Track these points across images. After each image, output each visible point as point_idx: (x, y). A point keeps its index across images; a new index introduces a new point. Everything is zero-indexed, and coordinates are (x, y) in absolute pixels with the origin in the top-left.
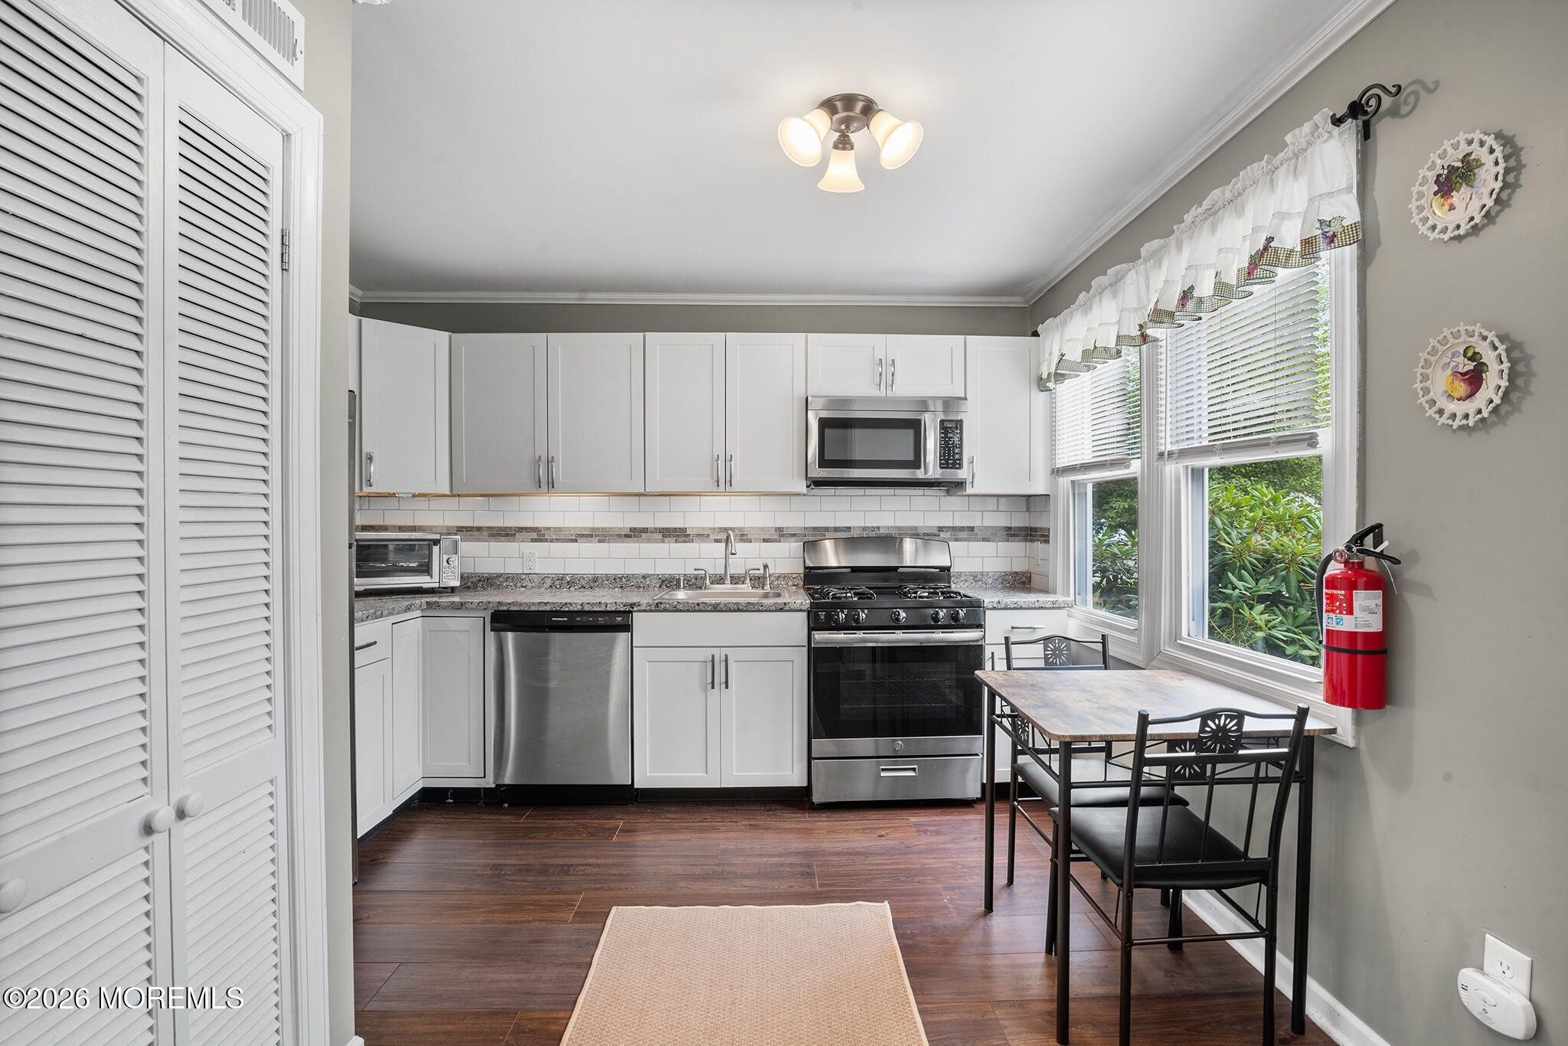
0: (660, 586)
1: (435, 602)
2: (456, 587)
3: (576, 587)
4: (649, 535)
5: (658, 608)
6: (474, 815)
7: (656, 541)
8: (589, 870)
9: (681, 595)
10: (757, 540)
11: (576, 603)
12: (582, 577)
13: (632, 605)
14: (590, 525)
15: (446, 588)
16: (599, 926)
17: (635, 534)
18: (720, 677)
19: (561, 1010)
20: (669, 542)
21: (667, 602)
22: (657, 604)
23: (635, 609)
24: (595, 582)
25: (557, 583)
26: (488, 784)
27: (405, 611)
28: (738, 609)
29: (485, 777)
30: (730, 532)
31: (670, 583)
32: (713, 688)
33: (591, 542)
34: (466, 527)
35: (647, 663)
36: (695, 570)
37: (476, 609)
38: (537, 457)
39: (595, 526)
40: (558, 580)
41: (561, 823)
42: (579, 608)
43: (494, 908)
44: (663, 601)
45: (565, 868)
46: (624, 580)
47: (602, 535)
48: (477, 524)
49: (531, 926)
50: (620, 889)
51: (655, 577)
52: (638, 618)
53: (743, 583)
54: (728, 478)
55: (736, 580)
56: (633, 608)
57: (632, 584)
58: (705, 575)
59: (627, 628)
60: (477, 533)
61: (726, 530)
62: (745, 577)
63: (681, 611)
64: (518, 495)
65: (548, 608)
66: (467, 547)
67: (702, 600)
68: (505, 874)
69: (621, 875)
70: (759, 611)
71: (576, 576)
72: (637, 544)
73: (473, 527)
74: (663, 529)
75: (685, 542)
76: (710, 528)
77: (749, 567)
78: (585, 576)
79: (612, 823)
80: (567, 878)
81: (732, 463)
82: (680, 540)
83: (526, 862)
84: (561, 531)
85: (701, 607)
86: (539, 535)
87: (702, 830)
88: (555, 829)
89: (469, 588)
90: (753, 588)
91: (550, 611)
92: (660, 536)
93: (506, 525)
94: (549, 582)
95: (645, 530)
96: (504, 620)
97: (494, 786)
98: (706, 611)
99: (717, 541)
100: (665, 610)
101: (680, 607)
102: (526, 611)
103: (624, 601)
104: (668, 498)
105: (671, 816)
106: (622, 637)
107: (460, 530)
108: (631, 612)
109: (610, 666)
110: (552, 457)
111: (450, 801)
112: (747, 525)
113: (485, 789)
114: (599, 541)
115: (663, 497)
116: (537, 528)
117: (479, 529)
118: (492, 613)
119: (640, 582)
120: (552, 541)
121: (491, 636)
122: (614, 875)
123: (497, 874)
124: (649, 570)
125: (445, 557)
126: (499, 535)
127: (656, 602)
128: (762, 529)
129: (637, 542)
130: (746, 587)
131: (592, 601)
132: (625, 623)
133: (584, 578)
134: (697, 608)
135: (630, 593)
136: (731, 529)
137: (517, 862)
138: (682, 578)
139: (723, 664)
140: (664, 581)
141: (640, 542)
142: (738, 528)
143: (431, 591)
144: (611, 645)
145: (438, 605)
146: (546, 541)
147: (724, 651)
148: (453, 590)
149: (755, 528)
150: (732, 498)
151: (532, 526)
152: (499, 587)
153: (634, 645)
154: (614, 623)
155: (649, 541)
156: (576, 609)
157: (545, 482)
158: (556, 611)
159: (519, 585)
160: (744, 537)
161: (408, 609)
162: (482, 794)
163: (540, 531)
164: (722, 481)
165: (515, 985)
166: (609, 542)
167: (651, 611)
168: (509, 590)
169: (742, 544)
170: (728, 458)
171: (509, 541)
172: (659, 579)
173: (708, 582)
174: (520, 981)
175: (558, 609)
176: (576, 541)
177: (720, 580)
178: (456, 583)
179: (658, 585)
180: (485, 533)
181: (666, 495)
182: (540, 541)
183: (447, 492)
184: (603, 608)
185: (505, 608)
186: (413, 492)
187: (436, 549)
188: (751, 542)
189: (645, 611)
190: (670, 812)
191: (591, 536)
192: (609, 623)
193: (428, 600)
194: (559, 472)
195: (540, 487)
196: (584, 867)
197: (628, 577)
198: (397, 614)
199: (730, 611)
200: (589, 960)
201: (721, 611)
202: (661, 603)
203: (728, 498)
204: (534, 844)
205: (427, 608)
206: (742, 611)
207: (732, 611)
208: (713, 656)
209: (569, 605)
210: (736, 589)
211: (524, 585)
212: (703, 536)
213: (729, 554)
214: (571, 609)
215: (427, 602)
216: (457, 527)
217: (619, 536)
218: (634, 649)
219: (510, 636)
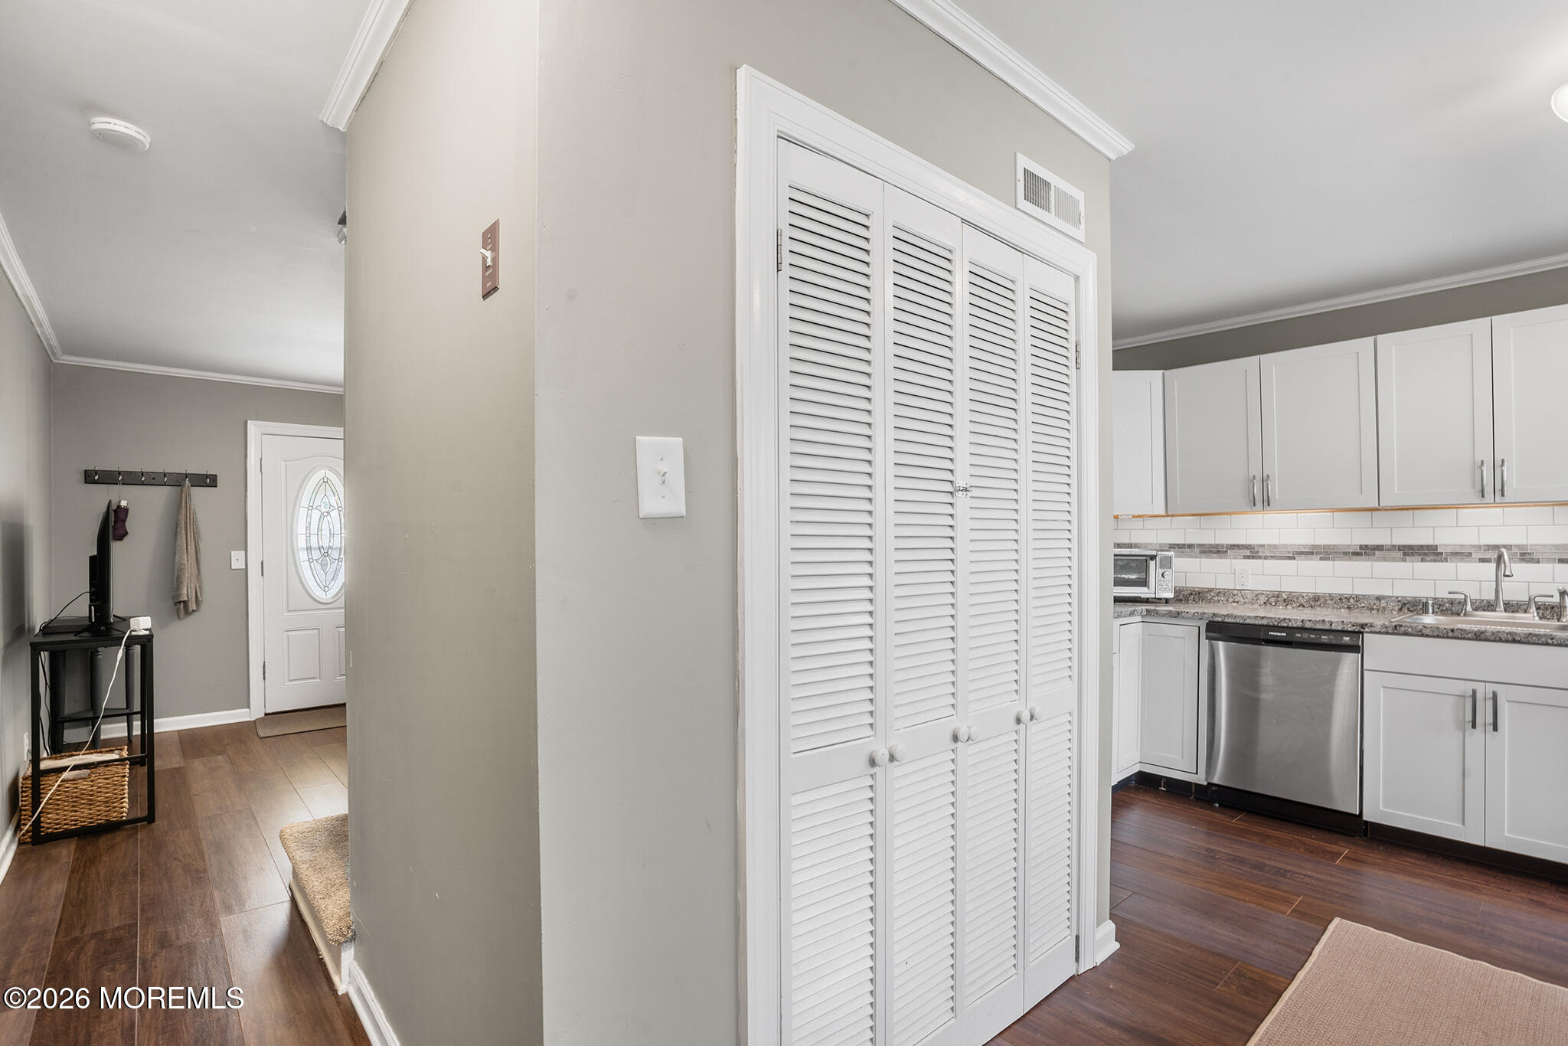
0: (1400, 610)
1: (1154, 610)
2: (1170, 599)
3: (1294, 605)
4: (1384, 552)
5: (1396, 630)
6: (1186, 806)
7: (1394, 560)
8: (1307, 880)
9: (1429, 619)
10: (1549, 561)
11: (1295, 620)
12: (1301, 595)
13: (1363, 626)
14: (1311, 542)
15: (1160, 599)
16: (1321, 928)
17: (1366, 551)
18: (1484, 714)
19: (1281, 976)
20: (1413, 562)
21: (1408, 625)
22: (1396, 626)
23: (1367, 630)
24: (1316, 601)
25: (1272, 600)
26: (1200, 780)
27: (1130, 616)
28: (1513, 639)
29: (1197, 773)
30: (1504, 551)
31: (1417, 606)
32: (1474, 726)
33: (1311, 560)
34: (1178, 545)
35: (1381, 689)
36: (1449, 593)
37: (1192, 618)
38: (1251, 477)
39: (1316, 543)
40: (1273, 597)
41: (1277, 833)
42: (1299, 624)
43: (1211, 880)
44: (1404, 624)
45: (1282, 871)
46: (1352, 600)
47: (1326, 553)
48: (1188, 542)
49: (1248, 904)
50: (1344, 906)
51: (1393, 599)
52: (1370, 640)
53: (1525, 611)
54: (1498, 487)
55: (1510, 607)
56: (1364, 629)
57: (1363, 605)
58: (1465, 600)
59: (1355, 648)
60: (1189, 550)
61: (1497, 547)
62: (1529, 605)
63: (1427, 636)
64: (1230, 514)
65: (1265, 622)
66: (1180, 563)
67: (1459, 626)
68: (1220, 859)
69: (1346, 895)
70: (1547, 644)
71: (1294, 594)
72: (1369, 563)
73: (1184, 545)
74: (1404, 546)
75: (1435, 561)
76: (1473, 546)
77: (1533, 593)
78: (1305, 595)
79: (1335, 848)
80: (1283, 879)
81: (1505, 468)
82: (1428, 558)
83: (1239, 855)
84: (1276, 548)
85: (1455, 634)
86: (1252, 552)
87: (1454, 885)
88: (1268, 836)
89: (1180, 600)
90: (1541, 618)
91: (1266, 626)
92: (1400, 554)
93: (1217, 542)
94: (1263, 599)
95: (1380, 548)
96: (1218, 629)
97: (1205, 783)
98: (1464, 639)
99: (1482, 560)
100: (1406, 634)
101: (1427, 632)
102: (1241, 624)
103: (1353, 620)
104: (1411, 511)
105: (1412, 861)
106: (1349, 659)
107: (1172, 547)
108: (1362, 633)
109: (1334, 686)
110: (1268, 476)
111: (1162, 788)
112: (1531, 542)
113: (1196, 785)
114: (1321, 559)
115: (1406, 511)
116: (1250, 545)
117: (1190, 546)
118: (1207, 624)
119: (1376, 604)
120: (1266, 558)
121: (1205, 644)
122: (1337, 892)
123: (1210, 856)
124: (1386, 591)
125: (1161, 571)
126: (1210, 552)
127: (1394, 624)
128: (1557, 547)
129: (1369, 561)
130: (1532, 617)
131: (1314, 619)
132: (1355, 644)
133: (1303, 597)
134: (1450, 634)
135: (1360, 615)
136: (1505, 546)
137: (1231, 853)
138: (1430, 602)
139: (1490, 704)
140: (1405, 604)
141: (1374, 560)
142: (1517, 546)
143: (1147, 601)
144: (1337, 664)
145: (1157, 613)
146: (1260, 558)
147: (1491, 688)
148: (1167, 601)
149: (1545, 545)
150: (1505, 509)
151: (1245, 543)
152: (1209, 601)
153: (1365, 668)
154: (1339, 643)
155: (1385, 559)
156: (1295, 625)
157: (1261, 499)
158: (1274, 626)
159: (1231, 600)
160: (1526, 556)
161: (1132, 614)
162: (1194, 790)
163: (1254, 548)
164: (1489, 490)
165: (1234, 942)
166: (1333, 560)
167: (1387, 633)
168: (1220, 604)
169: (1524, 565)
170: (1498, 463)
171: (1221, 558)
172: (1399, 601)
173: (1469, 608)
174: (1238, 940)
175: (1276, 624)
176: (1294, 558)
177: (1490, 606)
178: (1170, 595)
179: (1397, 608)
180: (1197, 550)
181: (1408, 509)
182: (1254, 557)
183: (1163, 513)
184: (1327, 627)
185: (1220, 619)
186: (1133, 513)
187: (1152, 564)
188: (1538, 562)
189: (1379, 633)
190: (1411, 857)
191: (1312, 553)
192: (1334, 642)
193: (1148, 608)
194: (1275, 489)
195: (1254, 505)
196: (1302, 877)
197: (1357, 598)
198: (1124, 617)
199: (1501, 640)
200: (1309, 950)
201: (1486, 640)
202: (1401, 626)
203: (1501, 509)
204: (1247, 843)
205: (1147, 615)
206: (1519, 642)
207: (1503, 642)
208: (1474, 692)
209: (1287, 621)
210: (1514, 618)
211: (1236, 600)
212: (1461, 554)
213: (1501, 575)
214: (1290, 625)
215: (1147, 610)
216: (1169, 544)
217: (1346, 553)
218: (1365, 672)
219: (1221, 645)
